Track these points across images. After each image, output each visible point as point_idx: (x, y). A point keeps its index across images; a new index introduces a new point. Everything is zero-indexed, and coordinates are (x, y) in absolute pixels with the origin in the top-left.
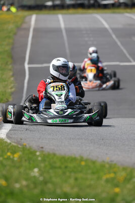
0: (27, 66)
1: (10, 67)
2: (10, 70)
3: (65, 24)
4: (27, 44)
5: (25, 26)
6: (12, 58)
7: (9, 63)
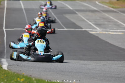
0: (4, 30)
3: (24, 6)
4: (3, 17)
5: (2, 6)
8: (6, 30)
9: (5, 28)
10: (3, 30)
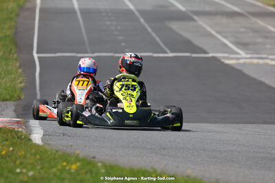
0: (36, 56)
1: (15, 55)
2: (16, 59)
5: (29, 5)
6: (16, 45)
7: (13, 51)
8: (39, 58)
9: (37, 53)
10: (33, 56)
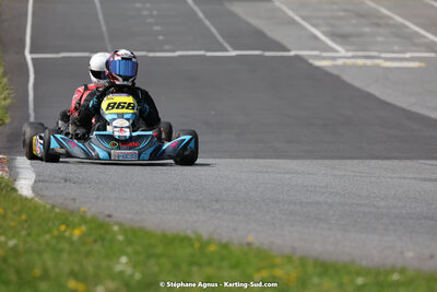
0: (29, 57)
9: (31, 52)
